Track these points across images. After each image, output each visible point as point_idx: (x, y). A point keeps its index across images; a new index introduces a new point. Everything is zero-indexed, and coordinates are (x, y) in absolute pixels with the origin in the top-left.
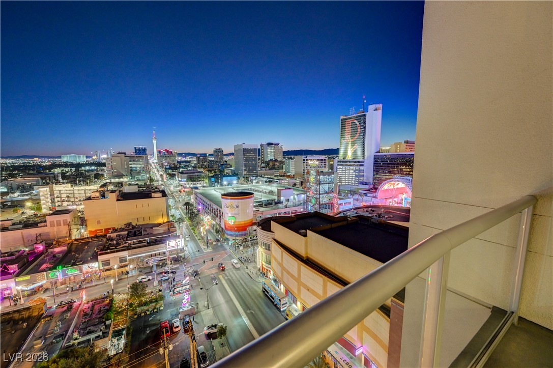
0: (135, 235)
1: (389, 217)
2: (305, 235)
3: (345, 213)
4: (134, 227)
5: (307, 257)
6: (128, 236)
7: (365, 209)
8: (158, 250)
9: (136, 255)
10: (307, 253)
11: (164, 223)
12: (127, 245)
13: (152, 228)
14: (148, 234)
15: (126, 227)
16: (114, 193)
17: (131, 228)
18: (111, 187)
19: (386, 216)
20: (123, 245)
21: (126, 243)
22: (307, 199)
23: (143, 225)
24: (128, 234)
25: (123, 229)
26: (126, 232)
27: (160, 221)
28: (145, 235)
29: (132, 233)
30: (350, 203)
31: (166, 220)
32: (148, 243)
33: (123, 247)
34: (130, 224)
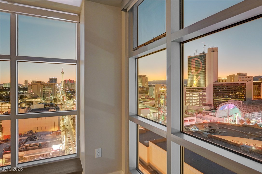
0: (31, 140)
1: (221, 132)
2: (147, 146)
3: (187, 128)
4: (33, 134)
5: (149, 163)
6: (27, 140)
7: (204, 125)
8: (45, 152)
9: (30, 155)
10: (149, 160)
11: (55, 131)
12: (24, 147)
13: (45, 135)
14: (41, 139)
15: (28, 133)
16: (24, 109)
17: (31, 134)
18: (23, 105)
19: (220, 132)
20: (22, 147)
21: (24, 145)
22: (158, 116)
23: (40, 132)
24: (27, 139)
25: (26, 135)
26: (26, 138)
27: (53, 130)
28: (39, 140)
29: (30, 139)
30: (193, 120)
31: (57, 129)
32: (39, 146)
33: (22, 148)
34: (31, 131)
